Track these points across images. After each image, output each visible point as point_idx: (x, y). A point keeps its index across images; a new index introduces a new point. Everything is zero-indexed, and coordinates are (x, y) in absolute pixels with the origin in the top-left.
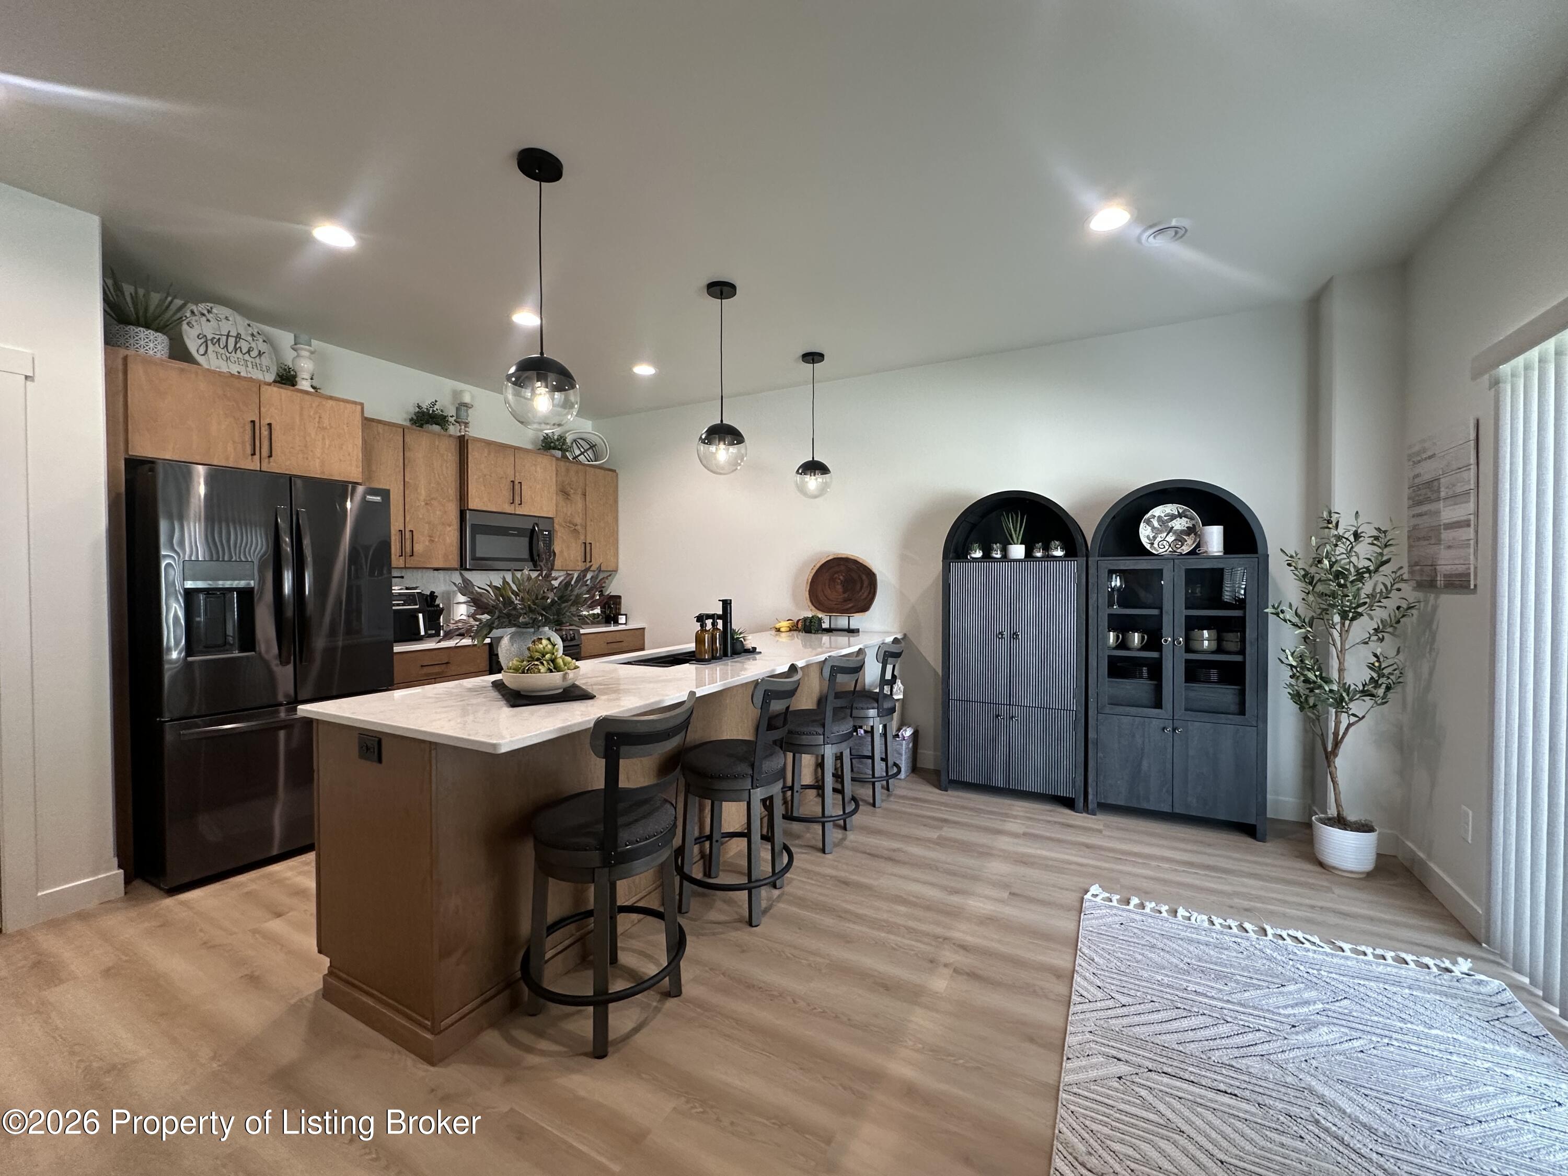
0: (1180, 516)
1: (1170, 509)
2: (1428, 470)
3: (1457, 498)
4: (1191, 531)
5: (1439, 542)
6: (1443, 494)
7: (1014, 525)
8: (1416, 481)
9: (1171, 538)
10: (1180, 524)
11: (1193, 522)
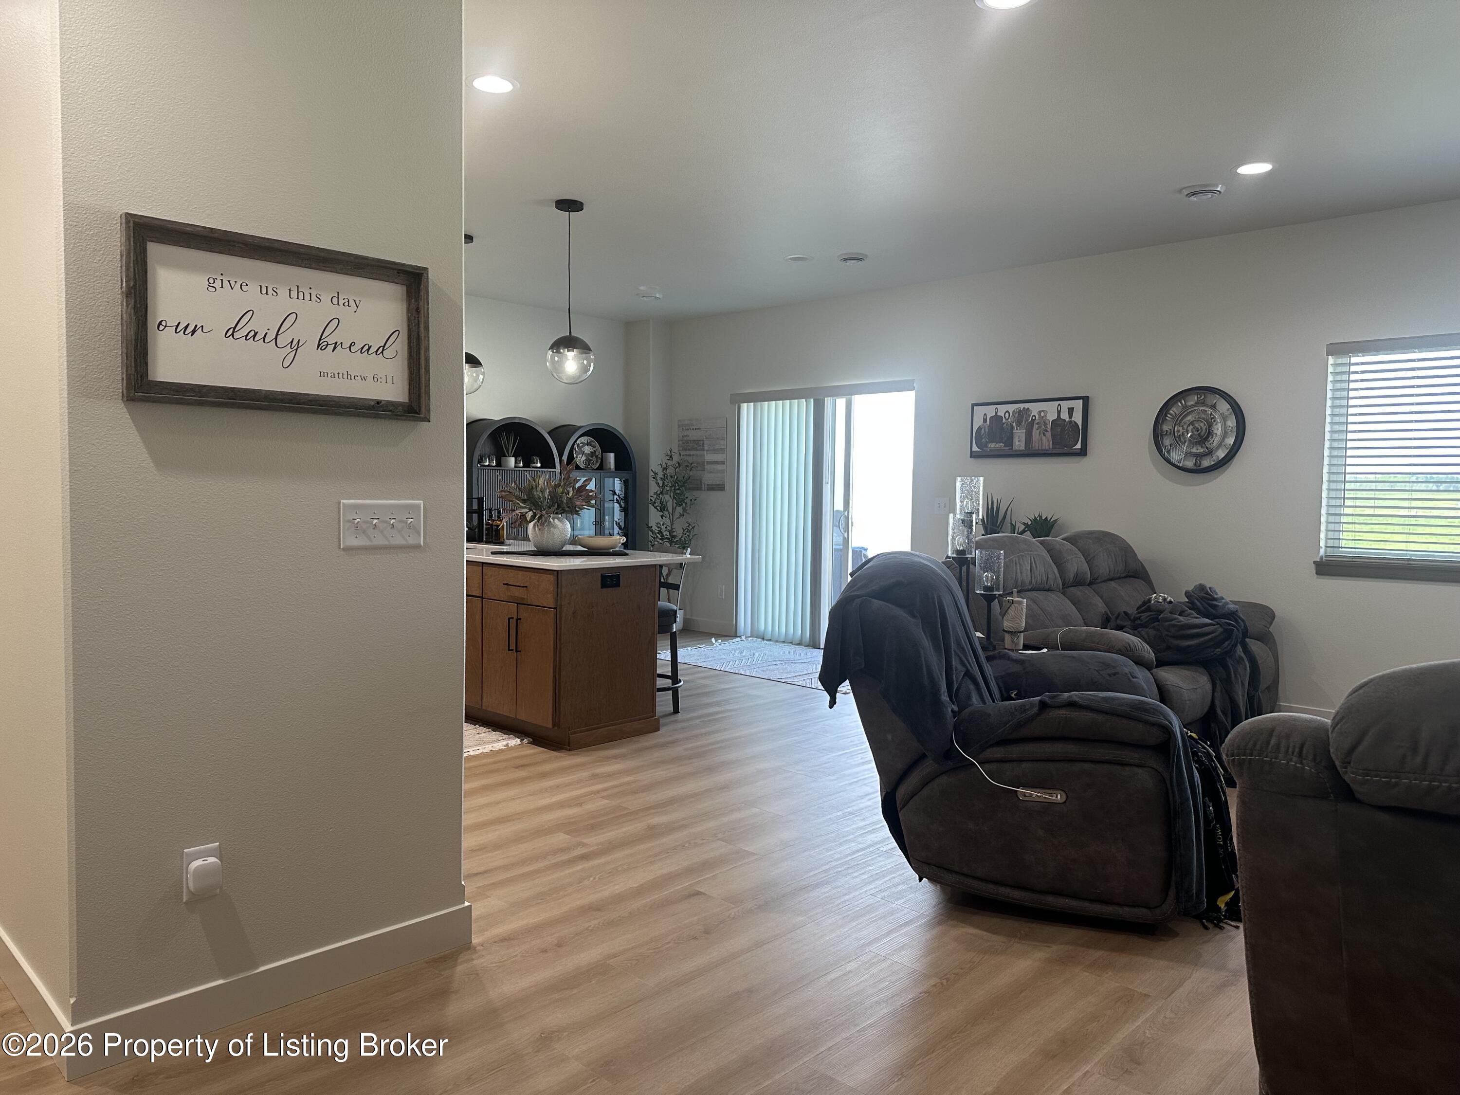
0: (588, 444)
1: (584, 439)
2: (694, 435)
3: (714, 451)
4: (593, 454)
5: (704, 469)
6: (706, 447)
7: (509, 444)
8: (685, 438)
9: (584, 458)
10: (587, 450)
11: (595, 449)
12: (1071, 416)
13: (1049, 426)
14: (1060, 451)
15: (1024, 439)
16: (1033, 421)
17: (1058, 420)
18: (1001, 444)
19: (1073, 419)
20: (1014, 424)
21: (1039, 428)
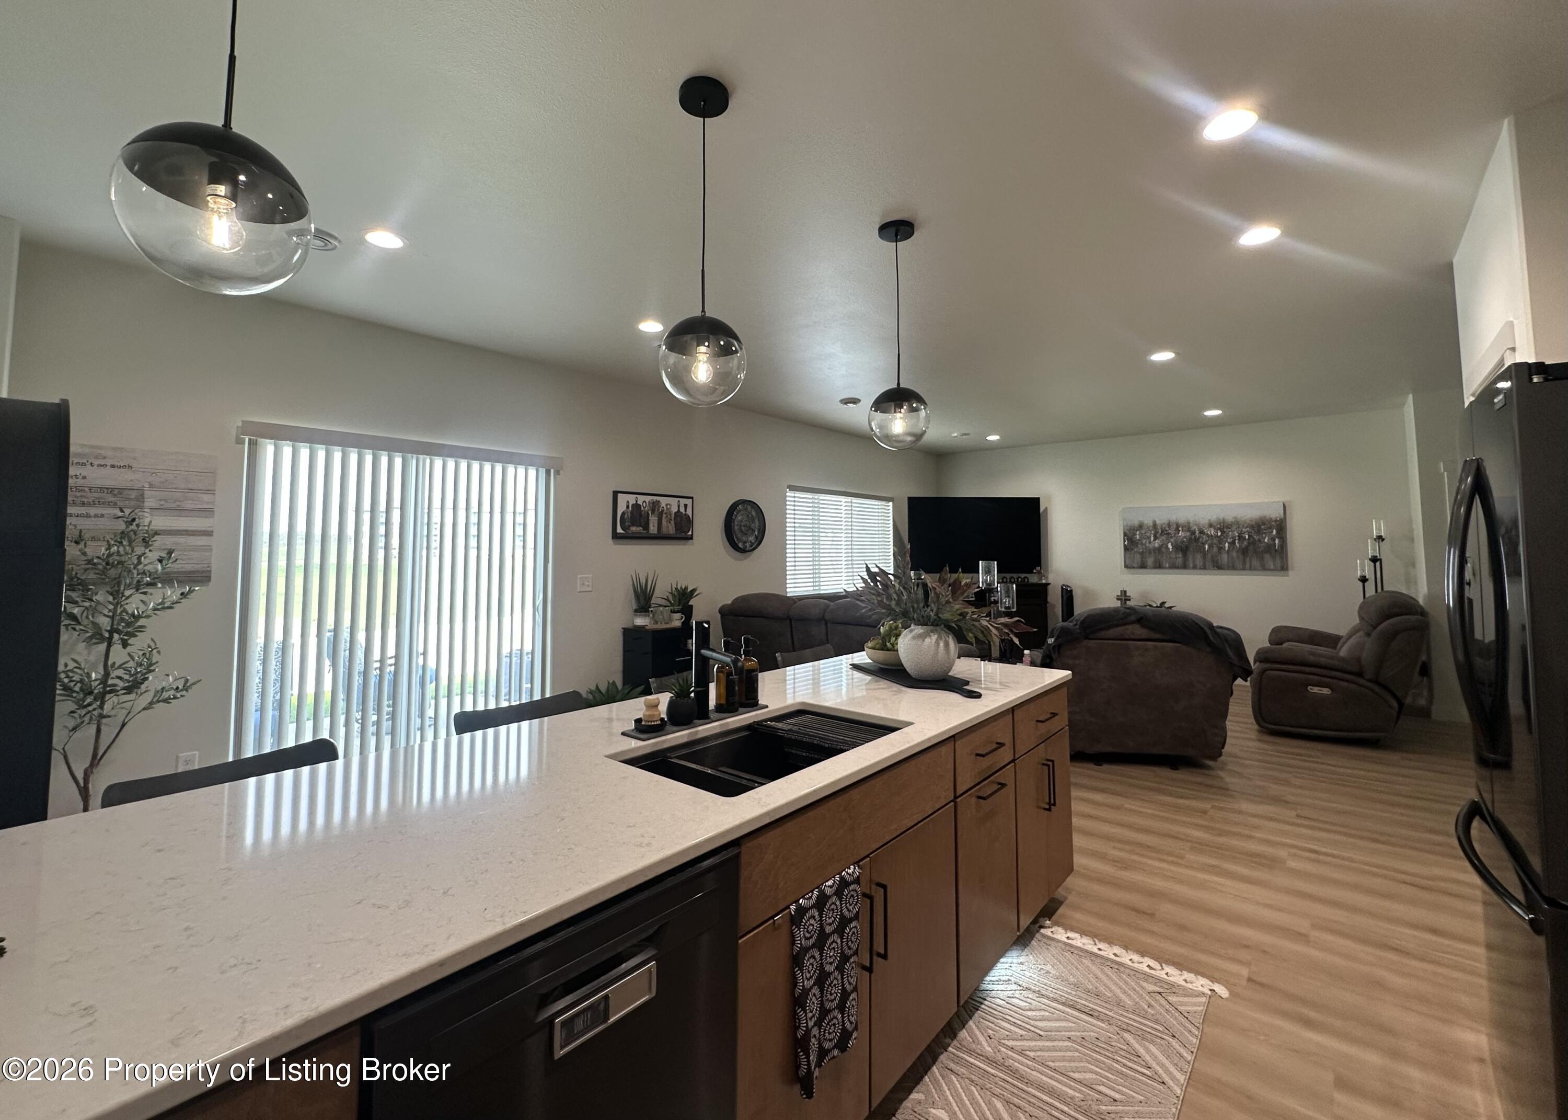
2: (104, 477)
3: (185, 512)
6: (150, 503)
12: (686, 511)
13: (673, 516)
14: (678, 536)
15: (656, 525)
16: (663, 511)
17: (678, 513)
18: (641, 528)
19: (687, 513)
20: (650, 512)
21: (667, 517)
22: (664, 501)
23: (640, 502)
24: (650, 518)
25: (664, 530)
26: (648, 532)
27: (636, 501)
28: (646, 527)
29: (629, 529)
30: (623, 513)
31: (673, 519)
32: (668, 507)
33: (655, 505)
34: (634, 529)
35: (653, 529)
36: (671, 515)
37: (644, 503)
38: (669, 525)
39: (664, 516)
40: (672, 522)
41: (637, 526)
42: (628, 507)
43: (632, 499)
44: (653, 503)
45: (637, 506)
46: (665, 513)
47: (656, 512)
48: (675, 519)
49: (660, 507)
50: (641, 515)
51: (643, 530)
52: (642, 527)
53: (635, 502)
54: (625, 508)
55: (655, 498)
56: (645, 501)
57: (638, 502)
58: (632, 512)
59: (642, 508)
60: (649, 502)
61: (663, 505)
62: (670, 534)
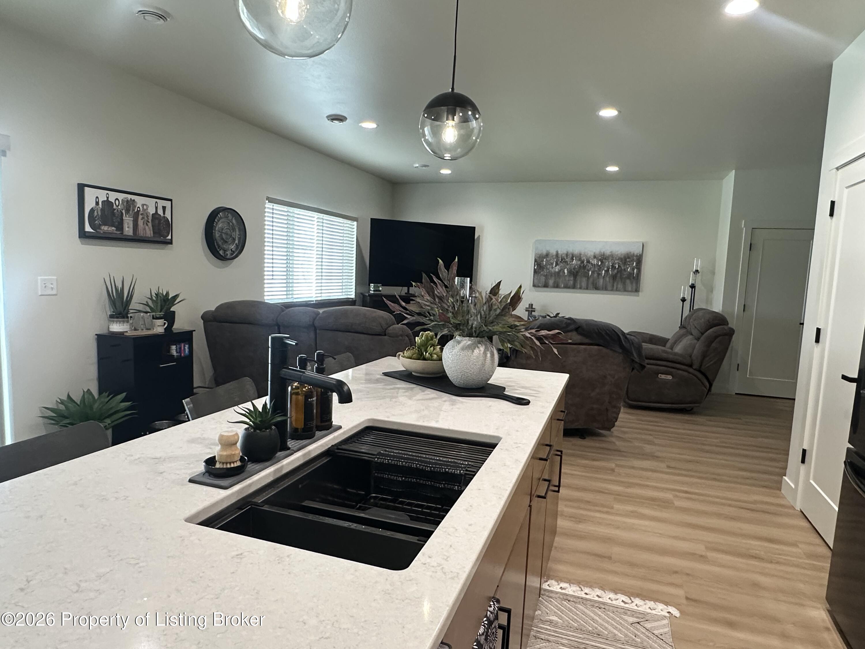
14: (157, 239)
15: (131, 226)
16: (138, 212)
17: (156, 215)
19: (166, 215)
21: (143, 218)
22: (140, 201)
23: (112, 199)
24: (124, 218)
25: (141, 233)
26: (122, 233)
27: (108, 198)
28: (120, 227)
29: (100, 229)
30: (92, 211)
31: (150, 221)
32: (145, 207)
33: (129, 205)
34: (105, 228)
35: (128, 230)
36: (147, 216)
37: (117, 202)
38: (147, 227)
39: (140, 217)
40: (150, 224)
41: (109, 226)
42: (97, 203)
43: (102, 195)
44: (127, 201)
45: (107, 203)
46: (142, 214)
47: (131, 212)
48: (152, 220)
49: (135, 206)
50: (113, 214)
51: (116, 231)
52: (115, 227)
53: (106, 199)
54: (93, 205)
55: (130, 197)
56: (117, 199)
57: (110, 199)
58: (102, 210)
59: (115, 207)
60: (122, 200)
61: (139, 205)
62: (148, 237)
